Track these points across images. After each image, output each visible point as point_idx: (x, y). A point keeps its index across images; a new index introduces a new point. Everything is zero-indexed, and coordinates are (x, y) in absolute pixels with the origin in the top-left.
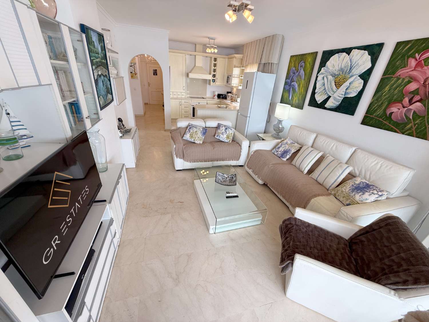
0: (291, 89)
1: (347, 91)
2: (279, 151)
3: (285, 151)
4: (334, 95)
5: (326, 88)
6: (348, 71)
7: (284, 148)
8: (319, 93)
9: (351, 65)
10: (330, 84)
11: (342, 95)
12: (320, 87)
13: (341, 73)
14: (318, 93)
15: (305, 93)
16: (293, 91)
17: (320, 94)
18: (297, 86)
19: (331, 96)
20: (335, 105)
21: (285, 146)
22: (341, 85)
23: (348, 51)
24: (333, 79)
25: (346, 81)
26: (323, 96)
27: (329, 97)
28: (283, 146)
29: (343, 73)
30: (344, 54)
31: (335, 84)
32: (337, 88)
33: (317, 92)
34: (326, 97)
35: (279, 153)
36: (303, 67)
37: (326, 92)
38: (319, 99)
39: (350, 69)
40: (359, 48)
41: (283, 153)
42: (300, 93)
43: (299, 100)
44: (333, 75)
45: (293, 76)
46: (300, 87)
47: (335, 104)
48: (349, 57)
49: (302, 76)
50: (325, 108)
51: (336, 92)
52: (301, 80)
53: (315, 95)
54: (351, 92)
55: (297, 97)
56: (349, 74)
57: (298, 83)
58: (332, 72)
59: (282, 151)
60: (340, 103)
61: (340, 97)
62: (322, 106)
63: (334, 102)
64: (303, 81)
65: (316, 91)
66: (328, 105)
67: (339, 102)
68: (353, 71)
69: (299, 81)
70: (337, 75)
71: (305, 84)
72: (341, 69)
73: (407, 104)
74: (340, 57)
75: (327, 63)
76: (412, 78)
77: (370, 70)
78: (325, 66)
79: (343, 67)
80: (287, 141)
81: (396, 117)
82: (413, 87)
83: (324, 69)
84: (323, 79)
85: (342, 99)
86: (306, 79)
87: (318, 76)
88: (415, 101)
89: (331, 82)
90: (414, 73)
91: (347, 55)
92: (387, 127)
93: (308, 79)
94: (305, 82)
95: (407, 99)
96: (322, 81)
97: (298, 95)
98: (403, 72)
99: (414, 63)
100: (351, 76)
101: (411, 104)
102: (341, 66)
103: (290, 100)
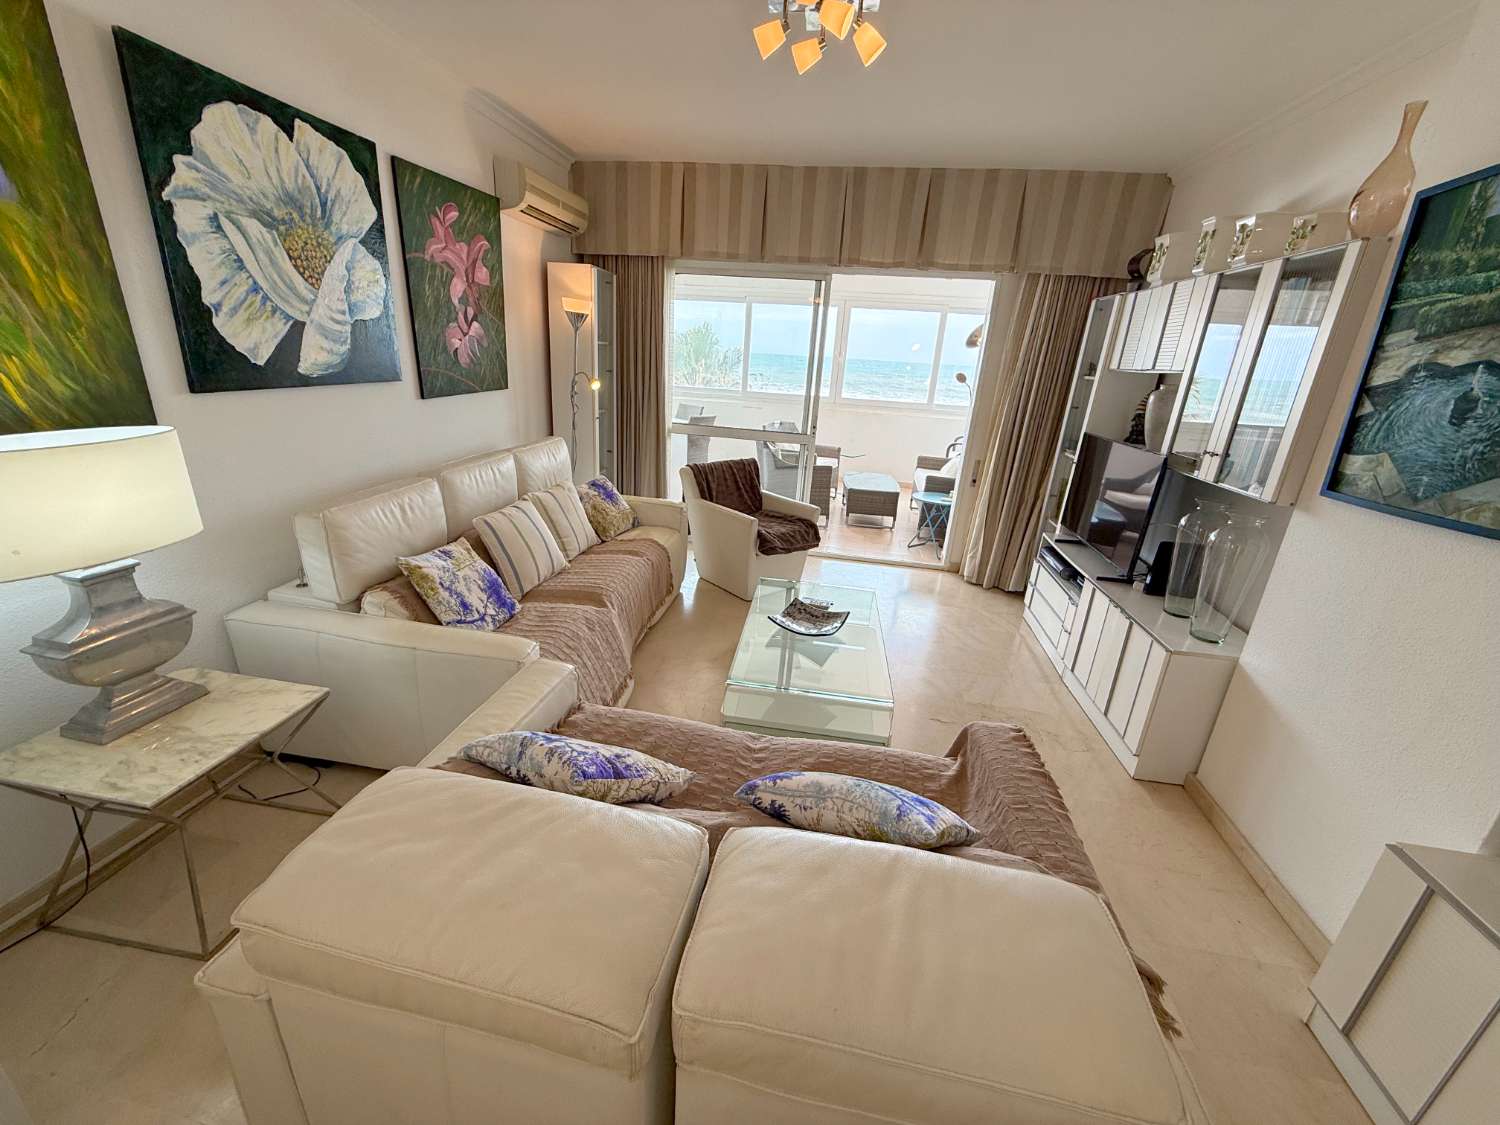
1: (353, 299)
2: (482, 611)
3: (489, 588)
4: (312, 315)
5: (261, 282)
6: (319, 213)
7: (474, 587)
8: (234, 310)
9: (318, 189)
10: (271, 260)
11: (343, 313)
12: (223, 273)
13: (295, 215)
14: (225, 309)
15: (107, 311)
17: (242, 315)
19: (304, 324)
20: (336, 360)
21: (465, 579)
22: (323, 273)
23: (284, 116)
24: (274, 237)
25: (332, 258)
26: (268, 325)
27: (298, 328)
28: (461, 587)
29: (302, 218)
30: (266, 123)
31: (296, 266)
32: (312, 284)
33: (218, 307)
34: (283, 329)
35: (494, 613)
37: (269, 303)
38: (249, 339)
39: (324, 205)
40: (319, 125)
41: (494, 597)
42: (55, 315)
43: (76, 373)
44: (269, 222)
47: (330, 352)
48: (292, 146)
50: (306, 382)
51: (314, 300)
53: (217, 322)
54: (364, 302)
55: (34, 358)
56: (327, 226)
58: (251, 199)
59: (484, 597)
60: (348, 346)
61: (338, 322)
62: (282, 374)
63: (326, 344)
65: (208, 298)
66: (314, 356)
67: (345, 342)
68: (336, 218)
70: (284, 222)
71: (61, 245)
72: (287, 194)
73: (465, 327)
74: (252, 130)
75: (193, 132)
76: (449, 266)
77: (379, 227)
78: (188, 151)
79: (290, 186)
80: (431, 565)
81: (464, 359)
82: (458, 287)
83: (190, 166)
84: (219, 228)
85: (348, 328)
86: (46, 203)
87: (169, 205)
88: (470, 318)
89: (269, 254)
90: (448, 254)
91: (283, 136)
92: (463, 387)
93: (73, 206)
94: (58, 226)
95: (461, 316)
96: (216, 244)
97: (34, 330)
98: (434, 249)
99: (441, 231)
100: (340, 239)
101: (469, 326)
102: (281, 179)
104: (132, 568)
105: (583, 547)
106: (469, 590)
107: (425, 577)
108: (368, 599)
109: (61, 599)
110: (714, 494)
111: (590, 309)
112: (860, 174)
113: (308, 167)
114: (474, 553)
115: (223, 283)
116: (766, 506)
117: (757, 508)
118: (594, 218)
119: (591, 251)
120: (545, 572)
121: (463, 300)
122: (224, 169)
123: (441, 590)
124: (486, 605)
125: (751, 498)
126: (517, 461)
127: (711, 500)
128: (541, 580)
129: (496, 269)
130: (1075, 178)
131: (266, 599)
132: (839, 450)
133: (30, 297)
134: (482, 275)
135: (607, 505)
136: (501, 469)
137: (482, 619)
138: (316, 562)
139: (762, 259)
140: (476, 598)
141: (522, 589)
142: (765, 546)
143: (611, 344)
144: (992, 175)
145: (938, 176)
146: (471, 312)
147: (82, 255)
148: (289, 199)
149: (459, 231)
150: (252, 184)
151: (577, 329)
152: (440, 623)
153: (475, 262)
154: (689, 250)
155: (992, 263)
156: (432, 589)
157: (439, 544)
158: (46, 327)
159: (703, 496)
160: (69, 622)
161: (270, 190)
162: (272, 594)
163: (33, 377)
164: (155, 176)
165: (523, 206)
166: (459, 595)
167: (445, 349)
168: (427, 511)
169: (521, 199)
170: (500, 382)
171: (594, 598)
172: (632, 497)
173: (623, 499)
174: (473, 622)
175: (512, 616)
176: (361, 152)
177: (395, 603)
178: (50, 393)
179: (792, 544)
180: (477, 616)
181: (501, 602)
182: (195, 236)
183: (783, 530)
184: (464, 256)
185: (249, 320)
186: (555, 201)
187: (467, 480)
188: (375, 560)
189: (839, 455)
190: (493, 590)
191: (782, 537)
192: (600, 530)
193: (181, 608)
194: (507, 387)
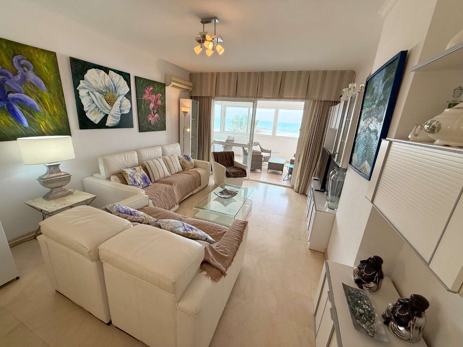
0: (17, 109)
1: (122, 109)
2: (140, 183)
4: (111, 113)
5: (98, 106)
6: (114, 90)
7: (139, 178)
8: (91, 112)
9: (114, 85)
10: (101, 101)
11: (118, 112)
12: (89, 104)
13: (108, 91)
14: (89, 111)
15: (63, 112)
16: (24, 111)
17: (93, 113)
18: (32, 101)
19: (108, 115)
20: (116, 123)
21: (137, 175)
22: (114, 103)
23: (107, 70)
24: (102, 96)
25: (116, 100)
26: (99, 115)
27: (106, 116)
28: (135, 177)
29: (110, 91)
30: (102, 72)
31: (107, 102)
32: (111, 106)
33: (87, 111)
34: (103, 116)
35: (143, 184)
36: (31, 69)
37: (100, 110)
38: (95, 118)
39: (115, 88)
40: (115, 71)
42: (52, 113)
43: (55, 125)
44: (101, 93)
46: (44, 103)
47: (115, 121)
48: (108, 76)
49: (40, 85)
50: (108, 127)
51: (111, 109)
52: (39, 93)
53: (87, 114)
54: (125, 110)
55: (47, 121)
56: (116, 93)
57: (34, 96)
58: (97, 88)
59: (141, 180)
60: (119, 120)
61: (117, 114)
62: (102, 125)
63: (114, 119)
64: (46, 93)
65: (85, 109)
66: (109, 122)
67: (118, 119)
68: (118, 91)
69: (33, 92)
70: (105, 92)
71: (55, 99)
72: (106, 87)
73: (153, 115)
74: (99, 74)
75: (85, 76)
76: (150, 101)
77: (130, 93)
78: (83, 79)
79: (107, 85)
80: (129, 171)
81: (152, 123)
82: (152, 105)
83: (83, 82)
84: (89, 95)
85: (120, 116)
86: (53, 92)
87: (78, 90)
88: (155, 113)
89: (100, 99)
90: (150, 98)
91: (106, 74)
92: (152, 129)
93: (58, 92)
94: (54, 96)
95: (152, 113)
96: (88, 98)
97: (48, 116)
98: (145, 97)
99: (147, 92)
100: (119, 96)
101: (155, 115)
102: (105, 84)
103: (25, 128)
104: (59, 164)
105: (177, 171)
106: (137, 178)
107: (126, 174)
108: (112, 177)
110: (219, 160)
111: (190, 111)
112: (262, 74)
113: (112, 80)
114: (142, 169)
115: (89, 106)
116: (235, 164)
117: (232, 165)
118: (194, 87)
119: (193, 95)
120: (162, 176)
121: (153, 109)
122: (92, 82)
123: (129, 177)
124: (141, 182)
125: (231, 162)
126: (162, 148)
127: (218, 162)
128: (161, 178)
129: (164, 101)
130: (325, 72)
131: (93, 176)
132: (271, 151)
133: (48, 110)
134: (159, 102)
135: (187, 161)
136: (157, 150)
137: (139, 185)
138: (102, 168)
139: (236, 97)
140: (139, 180)
141: (154, 180)
142: (228, 175)
143: (197, 119)
144: (300, 72)
145: (284, 73)
146: (155, 112)
147: (59, 101)
148: (107, 88)
149: (153, 92)
150: (98, 85)
151: (185, 116)
152: (128, 185)
153: (157, 99)
154: (217, 95)
155: (300, 97)
156: (127, 177)
157: (133, 167)
158: (50, 115)
159: (216, 161)
160: (45, 174)
161: (102, 86)
162: (94, 175)
163: (47, 125)
164: (76, 84)
165: (171, 85)
166: (134, 179)
167: (147, 120)
168: (132, 159)
169: (171, 84)
170: (164, 128)
171: (171, 183)
172: (196, 160)
173: (192, 160)
174: (136, 185)
175: (148, 186)
176: (126, 76)
177: (118, 179)
178: (50, 129)
179: (237, 175)
180: (138, 184)
181: (146, 181)
182: (83, 97)
183: (235, 171)
184: (154, 98)
185: (95, 114)
186: (181, 84)
187: (145, 152)
188: (116, 169)
189: (271, 152)
190: (144, 179)
191: (233, 173)
192: (183, 168)
193: (69, 174)
194: (165, 130)
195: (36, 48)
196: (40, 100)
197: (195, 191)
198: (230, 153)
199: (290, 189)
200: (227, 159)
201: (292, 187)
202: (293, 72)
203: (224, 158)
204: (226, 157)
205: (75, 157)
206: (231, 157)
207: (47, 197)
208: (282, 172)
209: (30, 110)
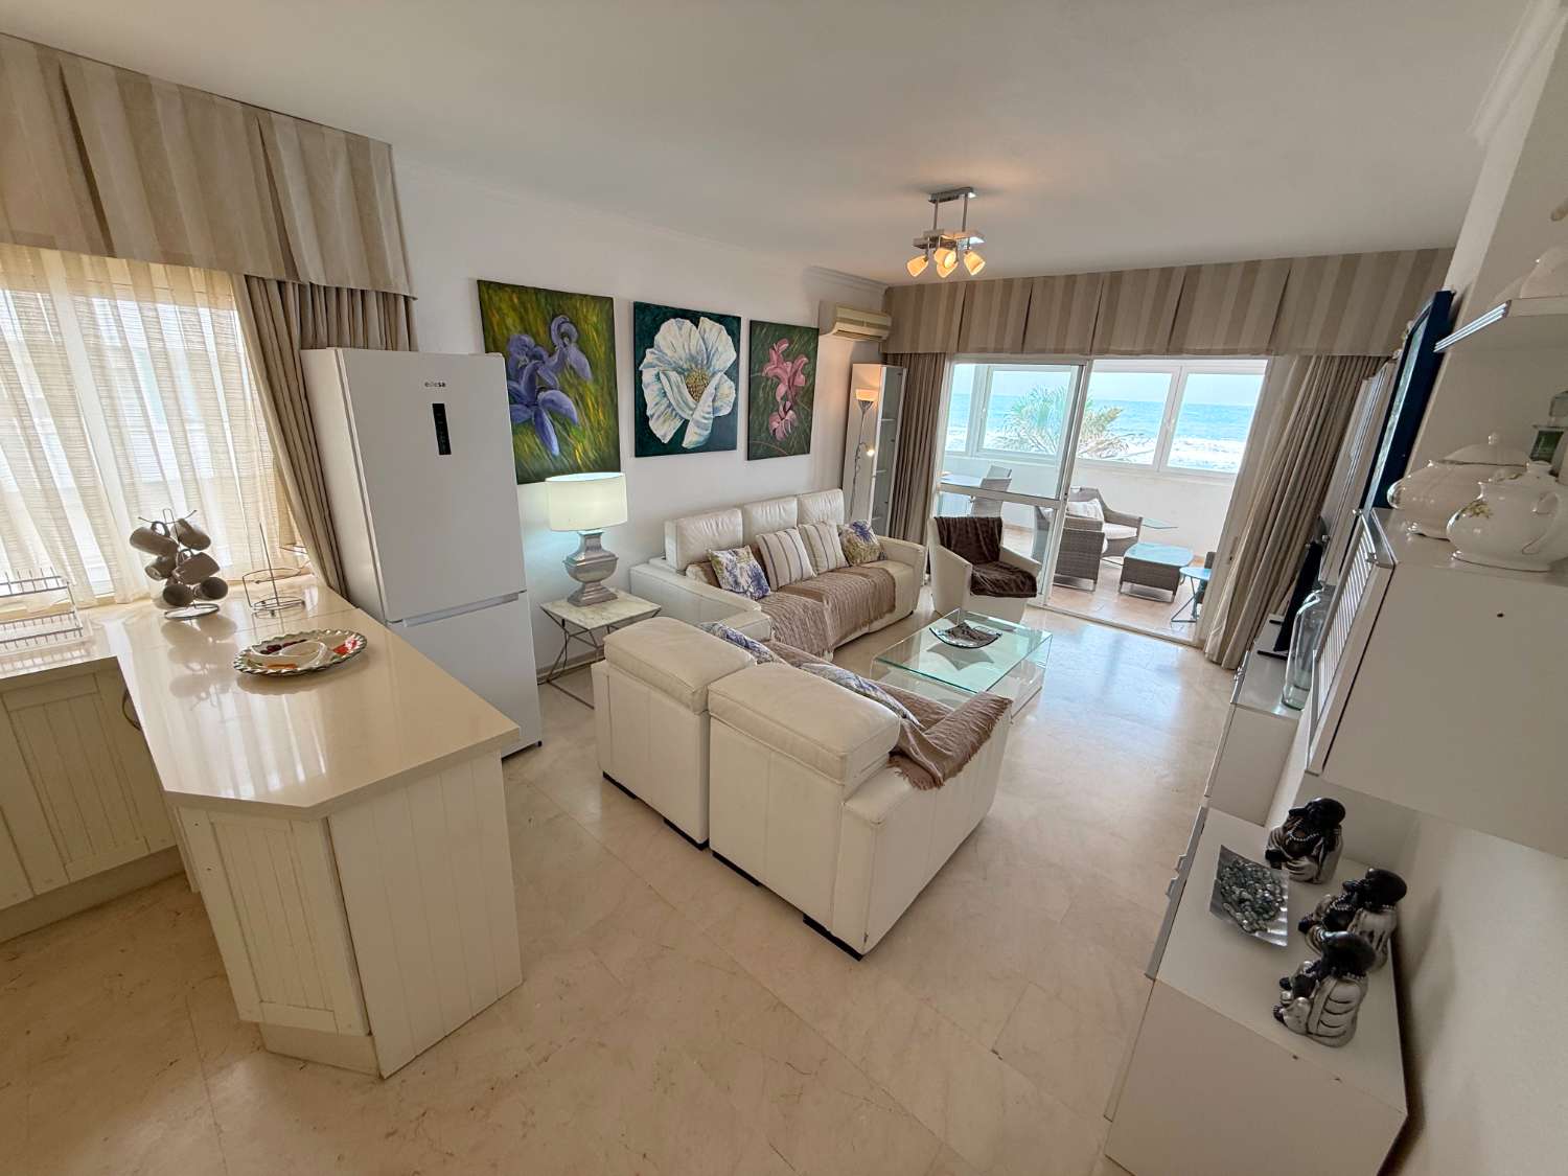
0: (547, 418)
1: (716, 404)
2: (746, 588)
4: (694, 416)
5: (672, 401)
6: (705, 362)
7: (745, 574)
8: (659, 417)
9: (707, 349)
10: (679, 390)
11: (709, 413)
12: (657, 399)
13: (693, 366)
14: (655, 417)
15: (612, 422)
16: (556, 423)
17: (662, 419)
18: (568, 403)
19: (688, 421)
20: (702, 439)
21: (741, 568)
22: (703, 393)
23: (694, 317)
24: (681, 379)
25: (708, 384)
26: (672, 423)
27: (686, 423)
28: (737, 572)
29: (696, 366)
30: (688, 323)
31: (690, 392)
32: (696, 400)
33: (652, 416)
34: (679, 424)
35: (753, 591)
36: (574, 340)
37: (674, 412)
38: (663, 430)
39: (708, 358)
40: (712, 317)
41: (755, 583)
42: (596, 425)
43: (598, 449)
44: (680, 371)
45: (535, 368)
46: (586, 406)
47: (700, 435)
48: (698, 331)
49: (583, 370)
50: (686, 451)
51: (696, 408)
52: (580, 384)
53: (651, 423)
54: (722, 406)
55: (586, 442)
56: (708, 368)
57: (572, 392)
58: (674, 362)
59: (750, 581)
60: (710, 431)
61: (706, 418)
62: (675, 447)
63: (699, 431)
64: (591, 385)
65: (649, 413)
66: (689, 440)
67: (707, 429)
68: (713, 363)
69: (571, 385)
70: (688, 370)
71: (602, 396)
72: (691, 355)
73: (782, 414)
74: (680, 329)
75: (656, 338)
76: (777, 378)
77: (736, 363)
78: (652, 346)
79: (693, 352)
80: (724, 557)
81: (779, 435)
82: (782, 389)
83: (652, 353)
84: (659, 379)
85: (711, 421)
86: (601, 381)
87: (641, 372)
88: (787, 407)
89: (678, 387)
90: (778, 371)
91: (694, 327)
92: (776, 453)
93: (609, 381)
94: (602, 389)
95: (781, 408)
96: (657, 386)
97: (588, 432)
98: (769, 369)
99: (775, 357)
100: (714, 374)
101: (786, 413)
102: (690, 350)
103: (554, 456)
104: (600, 534)
105: (831, 567)
106: (741, 575)
107: (719, 563)
108: (690, 568)
109: (577, 542)
110: (953, 542)
111: (877, 398)
112: (1116, 278)
113: (703, 339)
114: (751, 555)
115: (657, 404)
116: (1002, 558)
117: (992, 557)
118: (895, 329)
119: (891, 351)
120: (795, 575)
121: (785, 398)
122: (666, 351)
123: (725, 571)
124: (749, 586)
125: (989, 550)
126: (800, 505)
127: (949, 547)
128: (793, 580)
129: (811, 375)
130: (1350, 263)
131: (648, 563)
132: (1141, 519)
133: (589, 419)
134: (801, 380)
135: (861, 543)
136: (787, 507)
137: (745, 592)
138: (670, 546)
139: (1022, 352)
140: (744, 581)
141: (778, 584)
142: (977, 587)
143: (896, 420)
144: (1252, 267)
145: (1193, 273)
146: (788, 404)
147: (608, 398)
148: (692, 359)
149: (788, 356)
150: (676, 355)
151: (864, 413)
152: (720, 587)
153: (796, 372)
154: (963, 347)
155: (1246, 347)
156: (721, 570)
157: (733, 548)
158: (592, 430)
159: (943, 544)
160: (577, 553)
161: (683, 357)
162: (651, 561)
163: (585, 451)
164: (638, 359)
165: (835, 331)
166: (735, 576)
167: (767, 429)
168: (731, 528)
169: (833, 328)
170: (804, 448)
171: (818, 596)
172: (886, 538)
173: (875, 539)
174: (738, 592)
175: (764, 596)
176: (730, 323)
177: (701, 573)
178: (589, 458)
179: (1004, 590)
180: (741, 590)
181: (759, 586)
182: (648, 385)
183: (999, 578)
184: (789, 370)
185: (665, 421)
186: (861, 323)
187: (760, 512)
188: (697, 549)
189: (1140, 525)
190: (756, 578)
191: (995, 583)
192: (849, 558)
193: (614, 556)
194: (809, 452)
195: (586, 296)
196: (580, 401)
197: (877, 625)
198: (991, 524)
199: (1191, 649)
200: (978, 540)
201: (1199, 646)
202: (1224, 269)
203: (967, 538)
204: (977, 535)
205: (629, 518)
206: (993, 534)
207: (575, 600)
208: (1174, 594)
209: (564, 421)
